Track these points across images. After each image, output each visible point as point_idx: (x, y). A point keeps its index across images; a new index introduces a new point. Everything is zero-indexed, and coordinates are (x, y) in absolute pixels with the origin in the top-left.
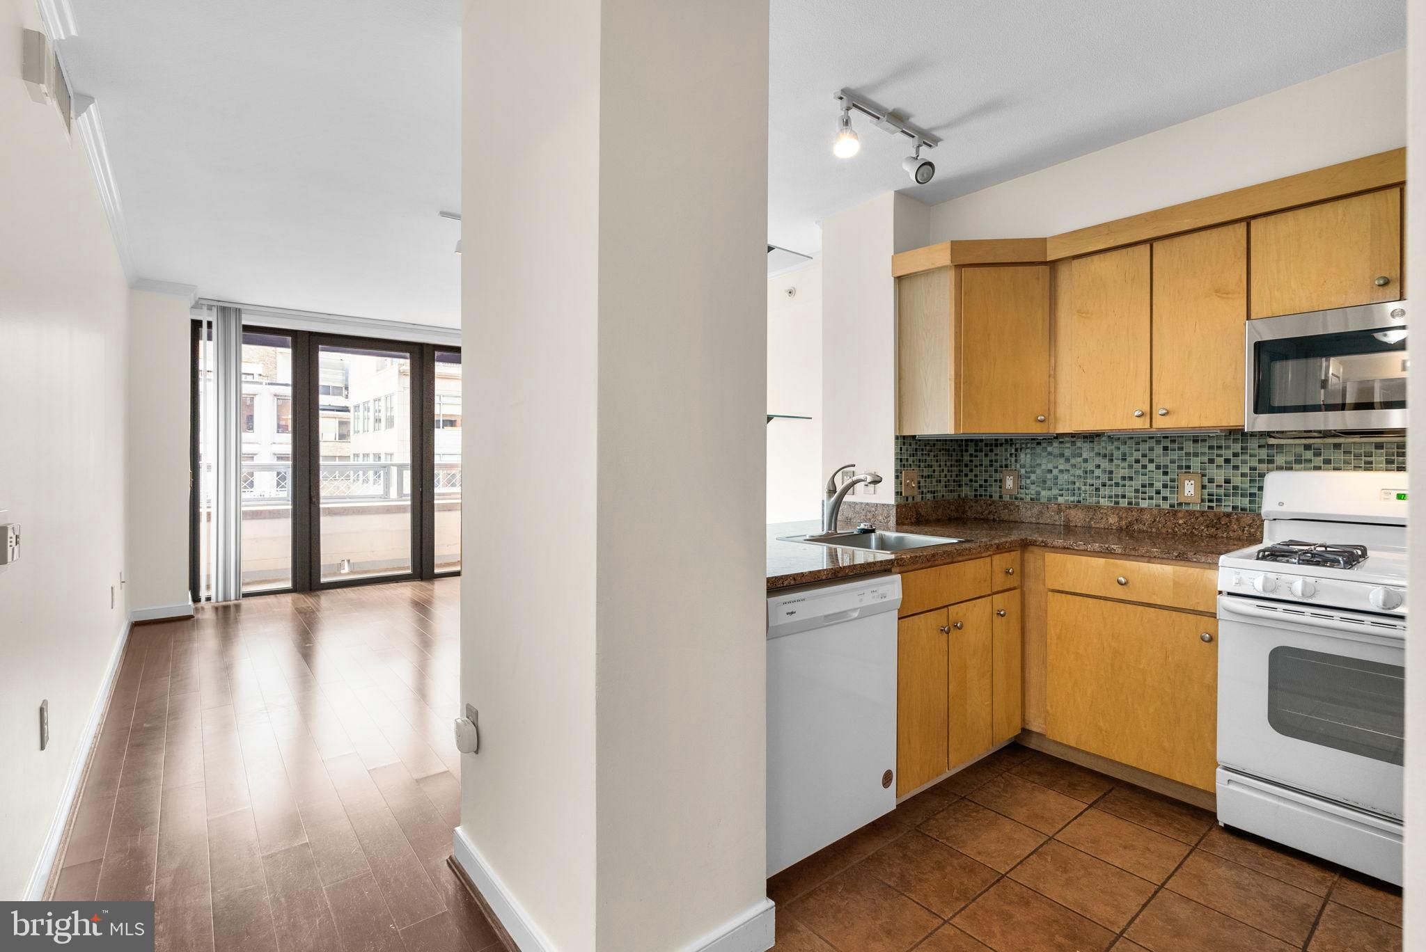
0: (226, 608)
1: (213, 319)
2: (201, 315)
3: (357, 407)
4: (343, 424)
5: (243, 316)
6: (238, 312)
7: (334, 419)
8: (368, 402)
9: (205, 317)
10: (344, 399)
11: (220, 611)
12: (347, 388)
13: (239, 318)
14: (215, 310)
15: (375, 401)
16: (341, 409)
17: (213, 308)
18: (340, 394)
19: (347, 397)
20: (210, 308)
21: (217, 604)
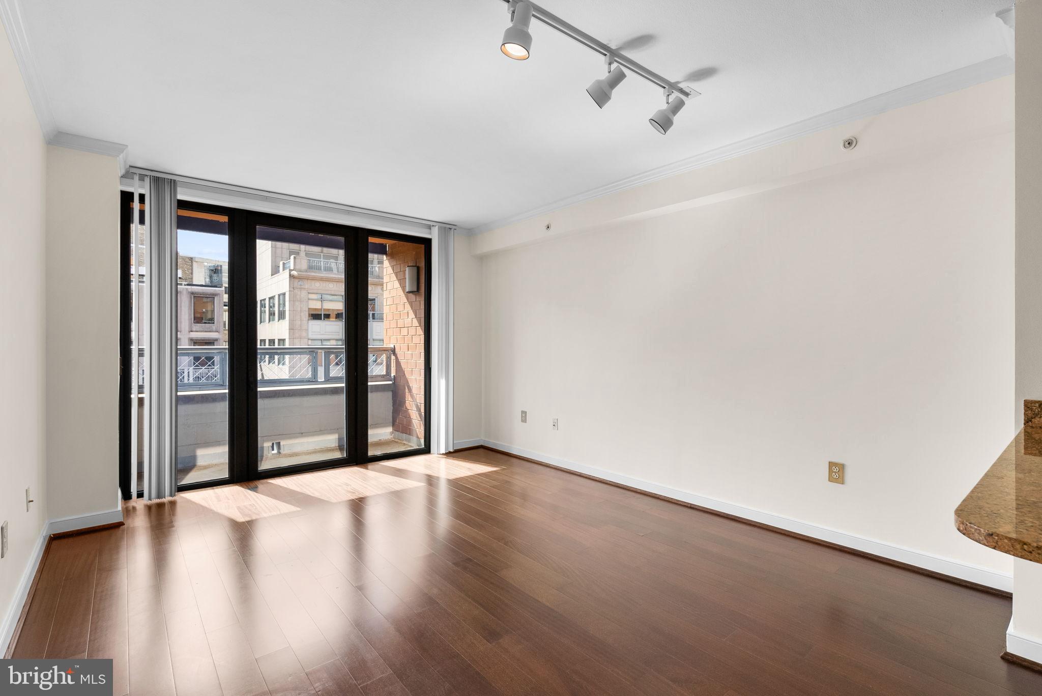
0: (160, 506)
1: (145, 191)
2: (133, 186)
5: (179, 189)
6: (173, 184)
8: (264, 300)
9: (137, 188)
11: (154, 509)
13: (174, 191)
14: (147, 180)
15: (270, 298)
17: (146, 178)
20: (142, 178)
21: (149, 502)
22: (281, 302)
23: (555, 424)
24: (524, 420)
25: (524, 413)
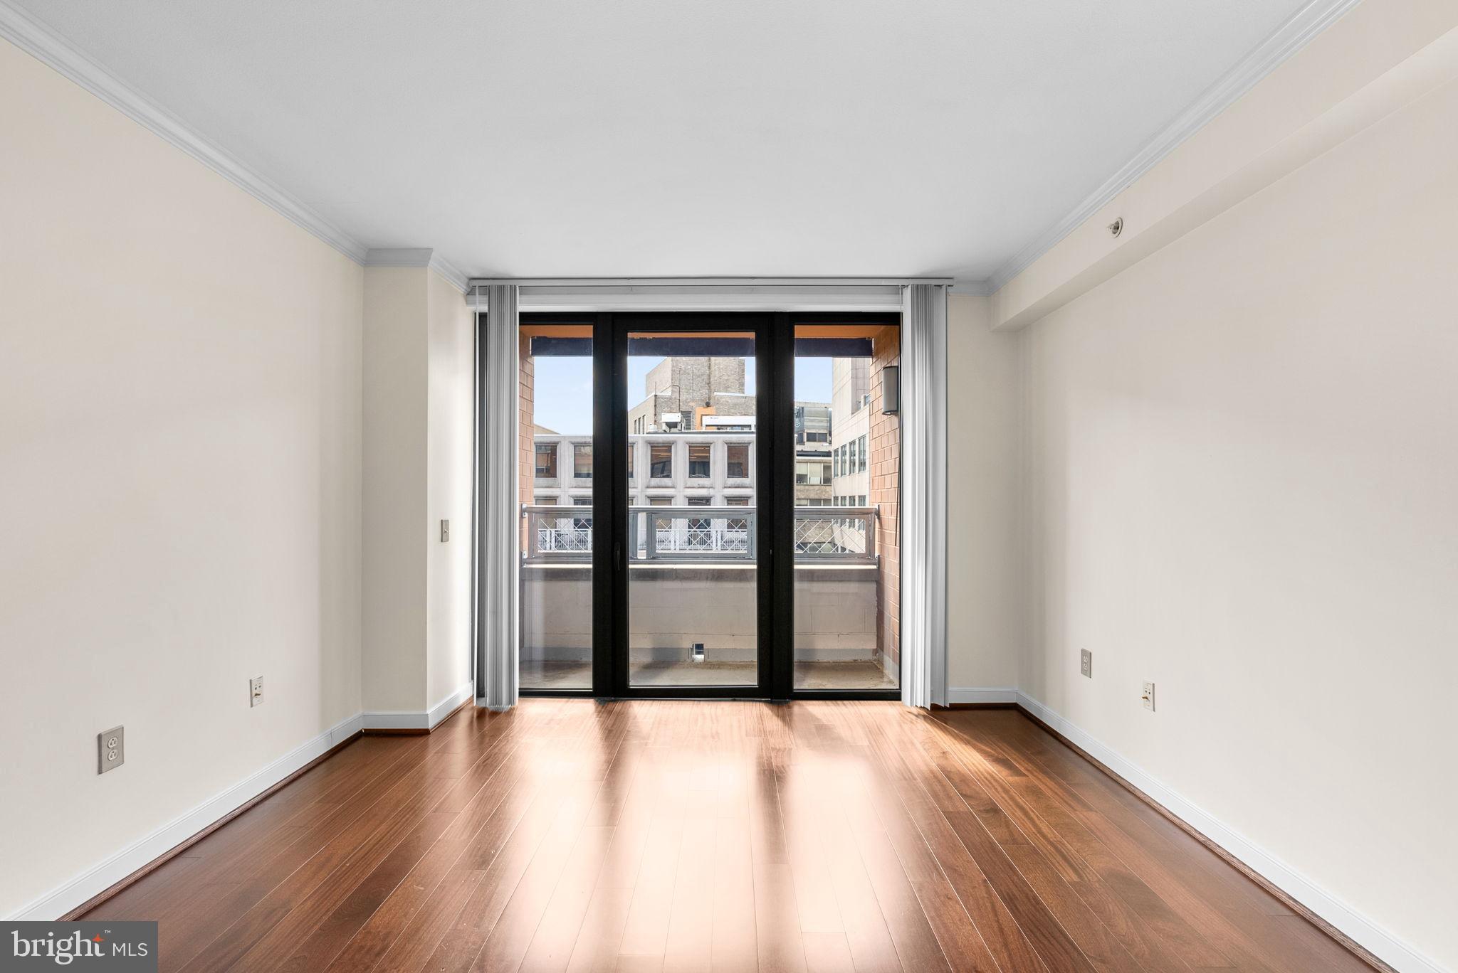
3: (836, 451)
4: (827, 468)
6: (513, 291)
7: (819, 465)
8: (845, 446)
10: (828, 444)
12: (830, 435)
13: (514, 302)
15: (851, 444)
16: (825, 454)
18: (825, 441)
19: (830, 443)
22: (862, 449)
23: (1147, 695)
24: (1087, 670)
25: (1087, 656)
